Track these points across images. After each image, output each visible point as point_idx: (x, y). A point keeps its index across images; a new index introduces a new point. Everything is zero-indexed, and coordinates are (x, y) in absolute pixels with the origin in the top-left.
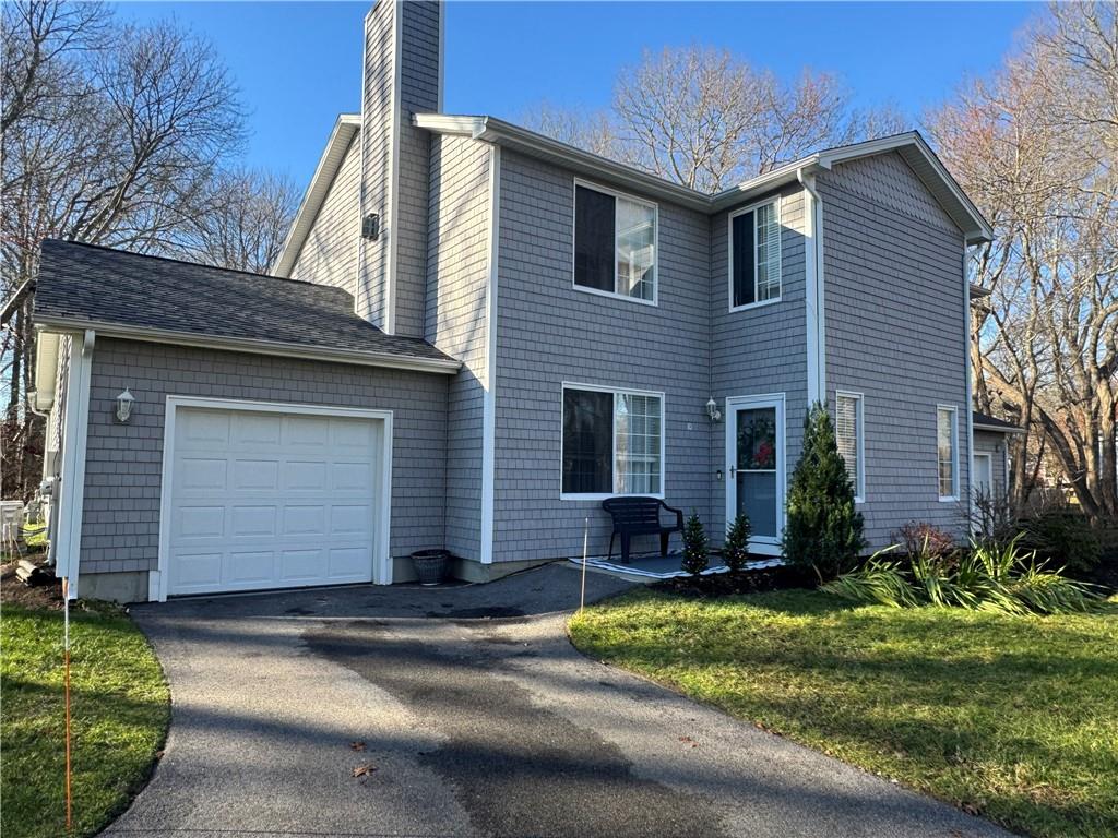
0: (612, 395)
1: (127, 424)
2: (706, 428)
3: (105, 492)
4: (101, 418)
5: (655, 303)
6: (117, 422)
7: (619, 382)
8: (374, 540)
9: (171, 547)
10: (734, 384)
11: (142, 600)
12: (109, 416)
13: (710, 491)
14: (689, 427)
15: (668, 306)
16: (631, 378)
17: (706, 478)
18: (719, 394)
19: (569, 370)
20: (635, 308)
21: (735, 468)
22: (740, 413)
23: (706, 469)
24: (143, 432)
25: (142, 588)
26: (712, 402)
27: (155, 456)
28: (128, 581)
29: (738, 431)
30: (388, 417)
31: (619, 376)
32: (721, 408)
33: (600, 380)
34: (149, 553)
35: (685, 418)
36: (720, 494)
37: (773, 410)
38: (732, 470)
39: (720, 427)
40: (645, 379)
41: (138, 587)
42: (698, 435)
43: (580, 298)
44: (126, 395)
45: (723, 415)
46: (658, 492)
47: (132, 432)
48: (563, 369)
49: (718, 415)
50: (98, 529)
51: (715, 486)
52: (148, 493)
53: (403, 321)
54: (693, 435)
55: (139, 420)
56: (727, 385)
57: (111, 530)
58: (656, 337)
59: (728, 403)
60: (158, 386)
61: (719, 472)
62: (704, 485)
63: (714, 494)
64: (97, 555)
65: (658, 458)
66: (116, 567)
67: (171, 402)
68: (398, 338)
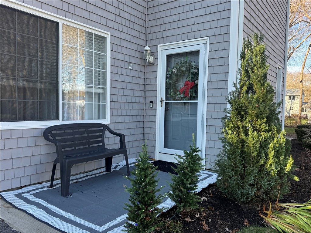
2: (142, 69)
10: (165, 34)
13: (144, 116)
17: (142, 107)
18: (153, 43)
21: (164, 99)
22: (169, 57)
23: (142, 100)
26: (147, 48)
29: (167, 71)
32: (154, 54)
35: (127, 58)
36: (152, 119)
37: (197, 53)
38: (161, 101)
39: (153, 69)
42: (136, 74)
45: (156, 59)
49: (151, 59)
51: (148, 112)
54: (133, 73)
56: (159, 35)
59: (160, 49)
61: (151, 102)
62: (140, 112)
63: (147, 118)
65: (104, 89)
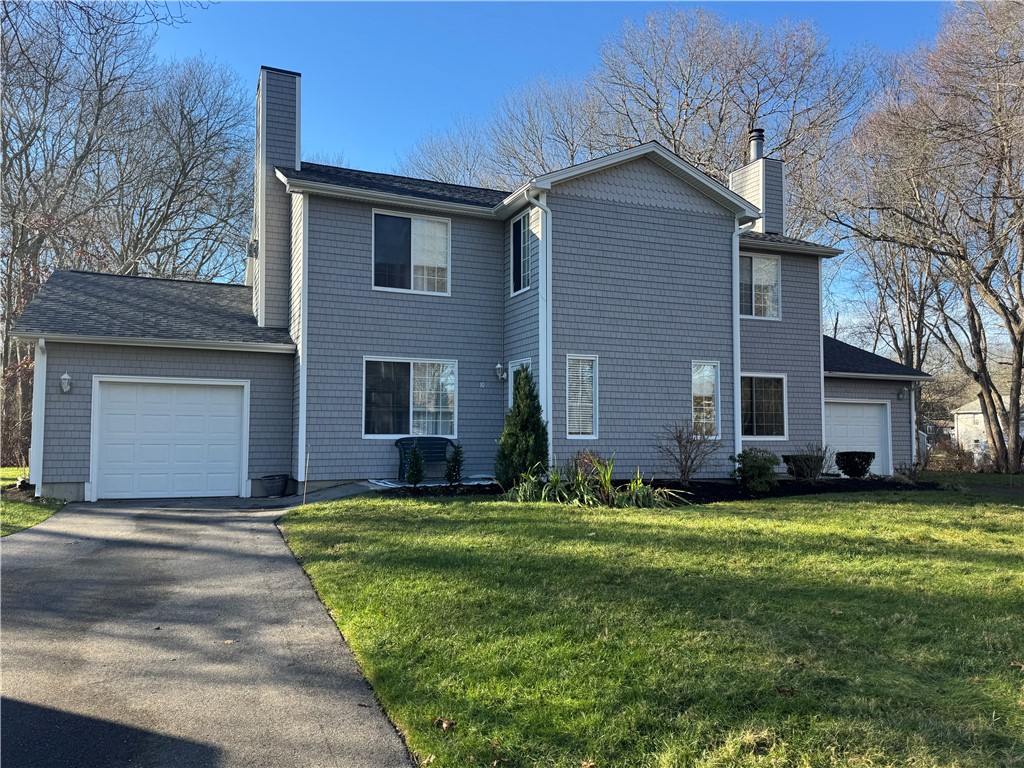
0: (409, 363)
1: (68, 393)
2: (499, 385)
3: (57, 435)
4: (53, 390)
5: (448, 294)
6: (63, 393)
7: (414, 355)
8: (240, 468)
9: (99, 469)
10: (512, 352)
11: (81, 500)
12: (58, 389)
14: (482, 385)
15: (461, 295)
16: (427, 351)
18: (504, 359)
19: (370, 348)
20: (430, 300)
24: (79, 398)
25: (81, 494)
26: (499, 366)
27: (87, 413)
28: (73, 488)
30: (247, 384)
31: (415, 350)
32: (506, 370)
33: (397, 354)
34: (84, 472)
35: (478, 378)
39: (507, 384)
40: (439, 351)
41: (79, 491)
42: (488, 391)
43: (379, 296)
44: (66, 376)
45: (507, 375)
46: (452, 433)
47: (72, 398)
48: (364, 348)
50: (54, 457)
52: (83, 435)
53: (270, 316)
54: (485, 391)
55: (76, 391)
56: (509, 353)
57: (61, 457)
58: (450, 320)
59: (510, 366)
60: (88, 370)
64: (53, 472)
65: (452, 408)
66: (65, 479)
67: (96, 379)
68: (267, 329)
